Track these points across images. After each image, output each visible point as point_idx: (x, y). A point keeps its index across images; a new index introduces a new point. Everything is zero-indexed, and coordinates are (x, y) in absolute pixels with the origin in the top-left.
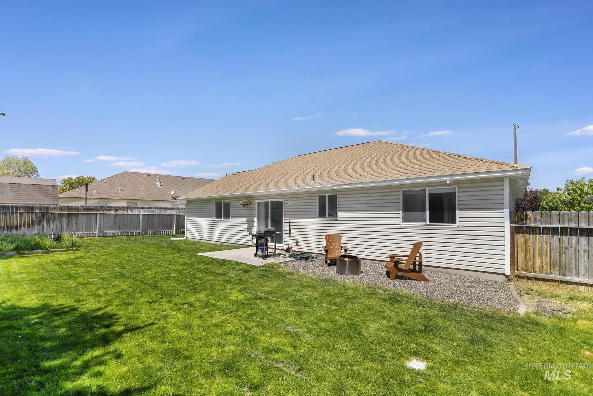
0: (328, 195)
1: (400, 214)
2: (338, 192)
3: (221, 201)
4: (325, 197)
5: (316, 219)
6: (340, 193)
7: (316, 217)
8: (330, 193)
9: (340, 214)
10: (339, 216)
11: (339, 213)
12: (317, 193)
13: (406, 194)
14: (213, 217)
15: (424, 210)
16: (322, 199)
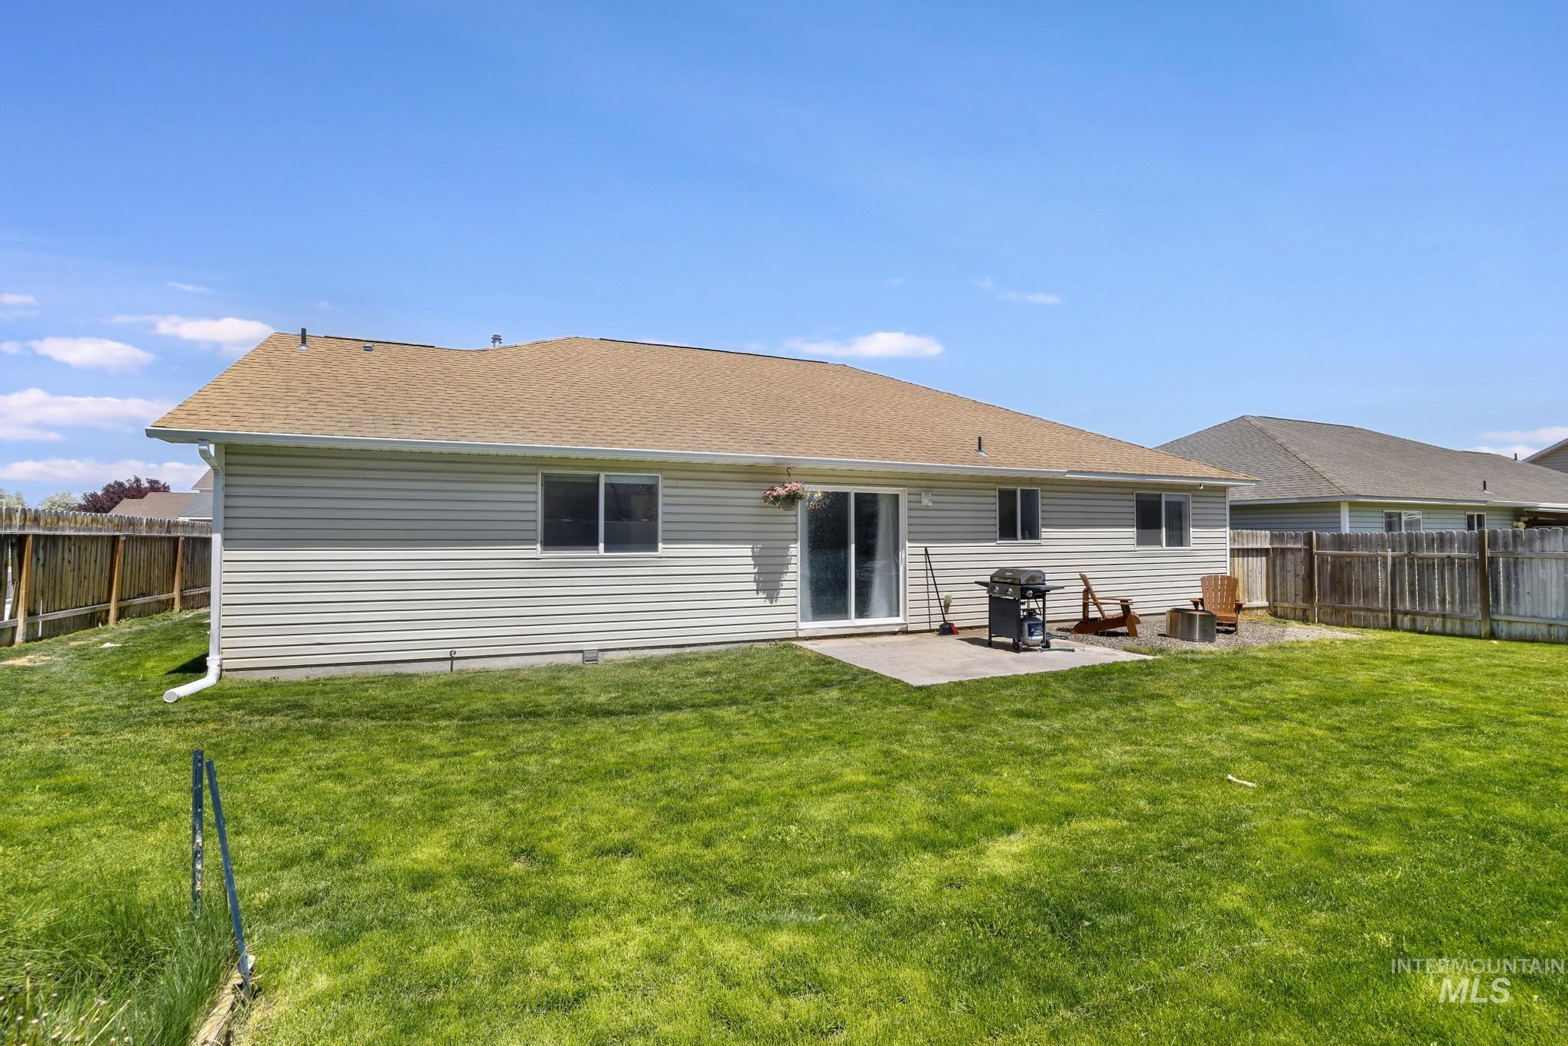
0: (1022, 490)
1: (1132, 532)
2: (1039, 484)
3: (595, 473)
4: (1014, 492)
5: (995, 544)
6: (1045, 487)
7: (995, 540)
8: (1025, 484)
9: (1045, 532)
10: (1043, 535)
11: (1043, 530)
12: (998, 483)
13: (1140, 499)
14: (533, 541)
15: (1160, 527)
16: (1007, 498)
